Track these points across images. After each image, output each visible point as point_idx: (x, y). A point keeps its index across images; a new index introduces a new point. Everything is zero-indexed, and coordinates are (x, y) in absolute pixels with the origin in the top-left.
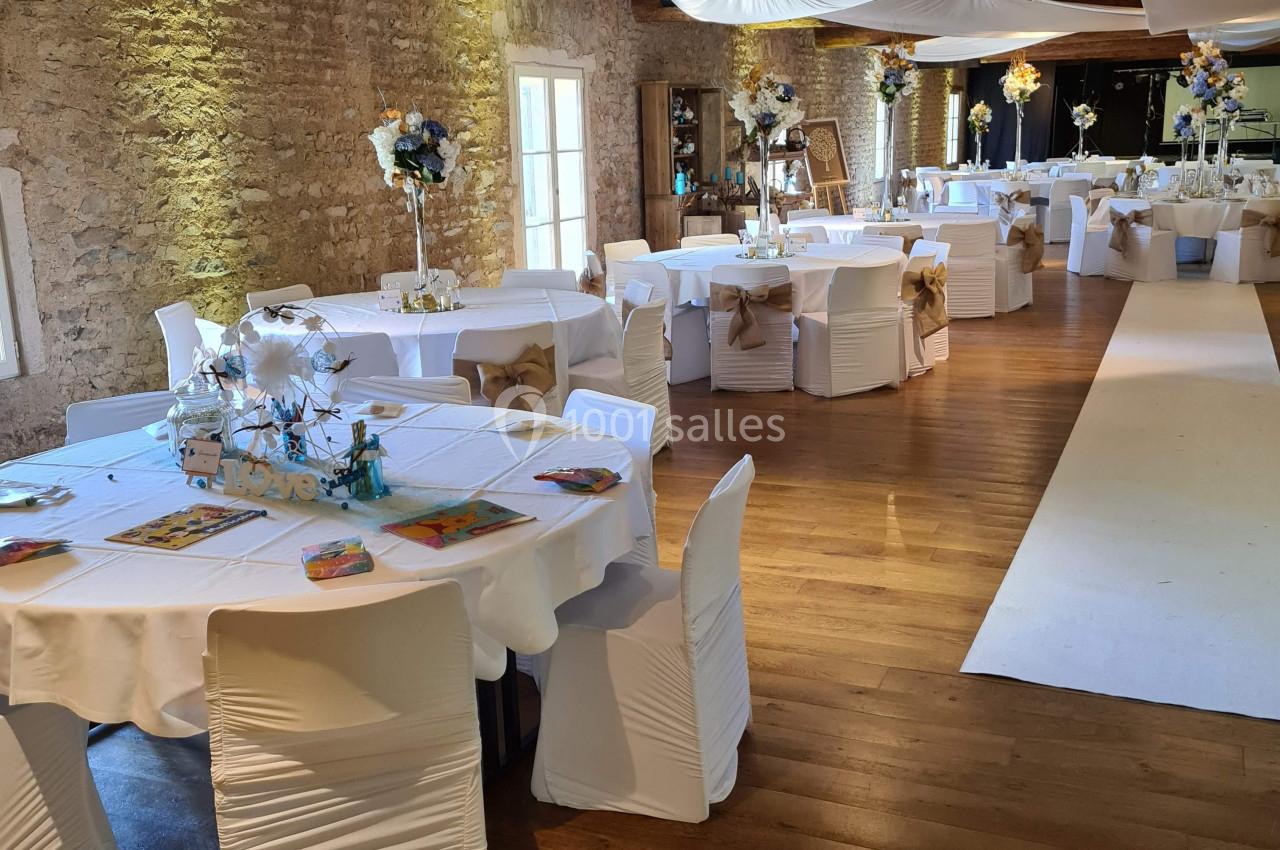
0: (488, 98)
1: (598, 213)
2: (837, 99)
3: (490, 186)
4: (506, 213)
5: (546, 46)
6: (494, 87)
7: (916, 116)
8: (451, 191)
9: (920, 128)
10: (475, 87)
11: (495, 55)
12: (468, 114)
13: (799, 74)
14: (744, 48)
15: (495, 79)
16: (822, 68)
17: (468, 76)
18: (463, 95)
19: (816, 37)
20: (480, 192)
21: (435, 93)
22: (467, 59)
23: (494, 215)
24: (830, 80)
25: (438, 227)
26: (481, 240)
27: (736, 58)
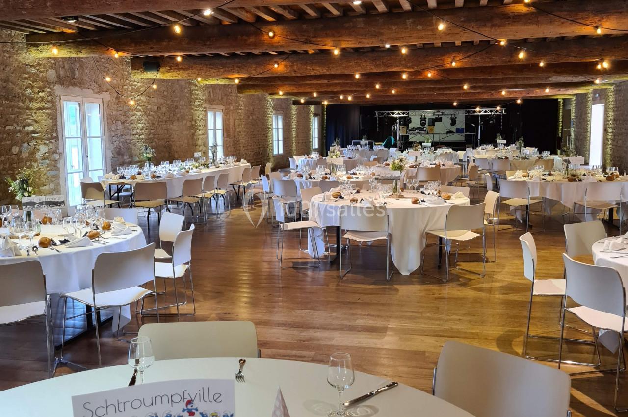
0: (44, 110)
1: (112, 167)
2: (251, 118)
3: (45, 153)
4: (55, 166)
5: (80, 87)
6: (48, 105)
7: (295, 126)
8: (20, 155)
9: (297, 132)
10: (35, 105)
11: (48, 90)
12: (32, 118)
13: (229, 105)
14: (197, 92)
15: (48, 102)
16: (241, 103)
17: (31, 99)
18: (28, 108)
19: (238, 89)
20: (39, 155)
21: (10, 107)
22: (31, 91)
23: (47, 167)
24: (247, 109)
25: (12, 172)
26: (39, 179)
27: (193, 97)
